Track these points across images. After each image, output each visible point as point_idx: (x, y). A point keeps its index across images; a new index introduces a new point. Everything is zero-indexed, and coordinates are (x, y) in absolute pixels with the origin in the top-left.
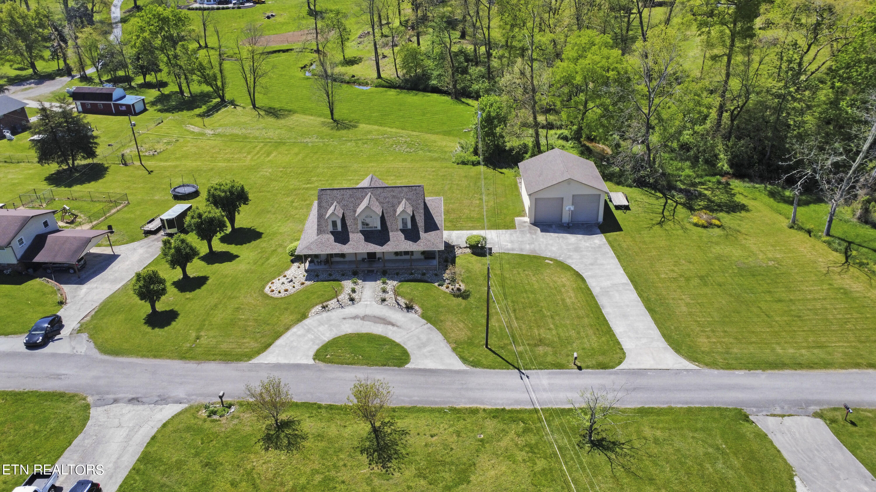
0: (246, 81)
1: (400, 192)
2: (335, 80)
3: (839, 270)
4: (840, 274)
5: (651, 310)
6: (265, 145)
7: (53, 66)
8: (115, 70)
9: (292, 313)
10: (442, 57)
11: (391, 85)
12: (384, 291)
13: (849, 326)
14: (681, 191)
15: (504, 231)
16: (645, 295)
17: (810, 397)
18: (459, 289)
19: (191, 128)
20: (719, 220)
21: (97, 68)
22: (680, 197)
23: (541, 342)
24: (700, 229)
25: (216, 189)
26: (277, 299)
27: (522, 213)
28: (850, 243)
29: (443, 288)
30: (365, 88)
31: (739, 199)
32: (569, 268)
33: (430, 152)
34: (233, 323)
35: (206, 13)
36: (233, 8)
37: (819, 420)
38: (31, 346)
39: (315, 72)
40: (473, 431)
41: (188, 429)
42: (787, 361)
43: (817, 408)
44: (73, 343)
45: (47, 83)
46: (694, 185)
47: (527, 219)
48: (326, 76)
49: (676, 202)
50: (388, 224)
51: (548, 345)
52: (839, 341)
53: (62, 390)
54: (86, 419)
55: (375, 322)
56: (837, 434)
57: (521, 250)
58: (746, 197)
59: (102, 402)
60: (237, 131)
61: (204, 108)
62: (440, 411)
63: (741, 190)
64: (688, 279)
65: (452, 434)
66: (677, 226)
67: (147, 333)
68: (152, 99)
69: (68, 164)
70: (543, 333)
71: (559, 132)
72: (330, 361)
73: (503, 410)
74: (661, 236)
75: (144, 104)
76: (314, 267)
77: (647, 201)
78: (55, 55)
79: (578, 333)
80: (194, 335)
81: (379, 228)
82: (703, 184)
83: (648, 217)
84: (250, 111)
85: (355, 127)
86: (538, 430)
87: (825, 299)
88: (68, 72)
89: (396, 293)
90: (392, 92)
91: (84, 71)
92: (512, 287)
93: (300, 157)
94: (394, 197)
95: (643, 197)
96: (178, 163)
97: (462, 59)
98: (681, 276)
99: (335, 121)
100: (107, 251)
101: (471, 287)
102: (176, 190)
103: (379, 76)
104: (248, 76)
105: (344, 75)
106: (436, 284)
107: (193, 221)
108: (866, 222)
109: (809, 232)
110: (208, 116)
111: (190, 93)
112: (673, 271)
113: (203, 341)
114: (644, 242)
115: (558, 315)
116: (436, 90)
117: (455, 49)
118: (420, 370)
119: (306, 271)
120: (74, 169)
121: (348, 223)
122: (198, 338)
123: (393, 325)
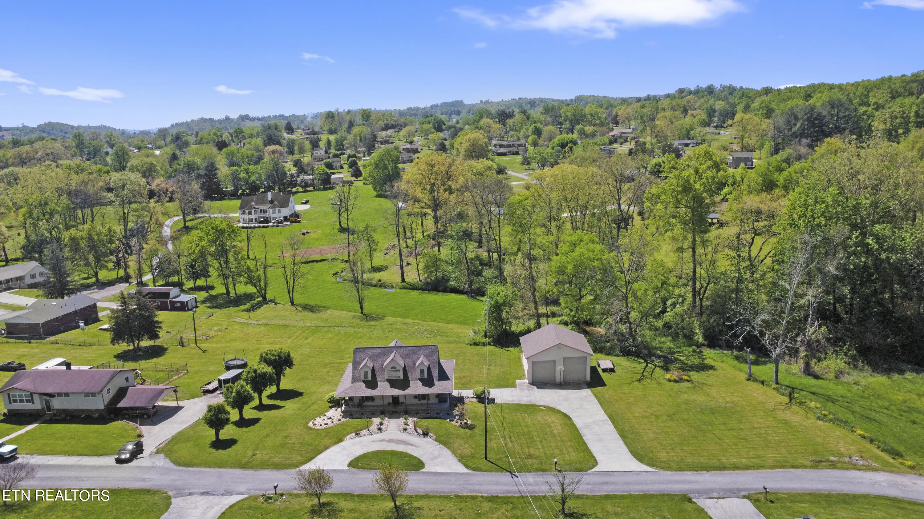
0: (287, 281)
1: (419, 350)
2: (363, 284)
3: (783, 407)
4: (783, 410)
5: (623, 437)
6: (303, 332)
7: (113, 275)
8: (169, 276)
9: (330, 438)
10: (459, 262)
11: (413, 287)
12: (406, 424)
13: (784, 444)
14: (659, 357)
15: (506, 389)
16: (620, 427)
17: (741, 486)
18: (466, 423)
19: (238, 320)
20: (689, 376)
21: (153, 275)
22: (658, 362)
23: (530, 456)
24: (672, 384)
25: (267, 354)
26: (318, 430)
27: (522, 377)
28: (793, 388)
29: (454, 422)
30: (390, 290)
31: (708, 362)
32: (559, 412)
33: (447, 337)
34: (283, 446)
35: (250, 230)
36: (272, 227)
37: (747, 501)
38: (119, 461)
39: (346, 278)
40: (472, 508)
41: (250, 507)
42: (728, 466)
43: (746, 493)
44: (153, 460)
45: (108, 288)
46: (672, 353)
47: (526, 381)
48: (355, 281)
49: (656, 366)
50: (409, 375)
51: (536, 458)
52: (774, 454)
53: (148, 488)
54: (169, 504)
55: (397, 444)
56: (758, 508)
57: (520, 401)
58: (715, 360)
59: (180, 494)
60: (277, 322)
61: (248, 305)
62: (448, 497)
63: (711, 356)
64: (657, 417)
65: (456, 510)
66: (653, 382)
67: (213, 453)
68: (202, 299)
69: (134, 345)
70: (532, 451)
71: (560, 319)
72: (362, 468)
73: (497, 497)
74: (638, 389)
75: (196, 302)
76: (348, 409)
77: (631, 365)
78: (118, 264)
79: (561, 451)
80: (250, 453)
81: (402, 377)
82: (679, 352)
83: (629, 376)
84: (289, 307)
85: (383, 319)
86: (523, 508)
87: (768, 427)
88: (127, 279)
89: (415, 425)
90: (415, 293)
91: (141, 277)
92: (510, 423)
93: (334, 341)
94: (414, 354)
95: (628, 363)
96: (228, 345)
97: (477, 263)
98: (652, 414)
99: (364, 315)
100: (174, 404)
101: (475, 423)
102: (229, 363)
103: (403, 280)
104: (289, 277)
105: (371, 280)
106: (448, 420)
107: (250, 375)
108: (809, 374)
109: (763, 383)
110: (253, 310)
111: (236, 294)
112: (646, 411)
113: (259, 457)
114: (624, 393)
115: (546, 440)
116: (454, 290)
117: (471, 255)
118: (432, 473)
119: (342, 412)
120: (138, 349)
121: (377, 373)
122: (254, 455)
123: (412, 445)
